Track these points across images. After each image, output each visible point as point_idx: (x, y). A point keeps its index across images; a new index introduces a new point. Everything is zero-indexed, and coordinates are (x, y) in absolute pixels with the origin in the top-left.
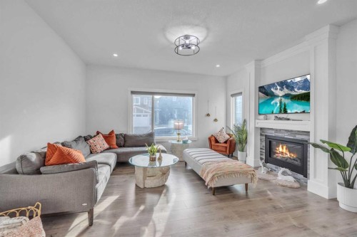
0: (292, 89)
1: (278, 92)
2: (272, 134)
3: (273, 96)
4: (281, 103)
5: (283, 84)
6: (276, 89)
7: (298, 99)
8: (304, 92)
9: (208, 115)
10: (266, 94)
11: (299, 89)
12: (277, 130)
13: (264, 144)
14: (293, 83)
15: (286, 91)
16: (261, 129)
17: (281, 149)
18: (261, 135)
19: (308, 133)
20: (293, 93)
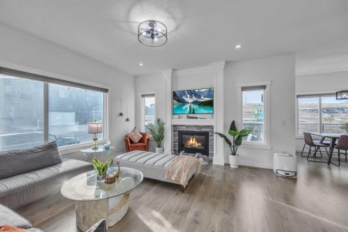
0: (199, 97)
1: (188, 99)
2: (185, 129)
3: (184, 103)
4: (190, 108)
5: (192, 93)
6: (187, 97)
7: (204, 105)
8: (208, 99)
9: (121, 114)
10: (179, 101)
11: (204, 97)
12: (187, 126)
13: (177, 138)
14: (200, 92)
15: (195, 99)
16: (174, 126)
17: (191, 142)
18: (174, 131)
19: (212, 127)
20: (200, 100)
